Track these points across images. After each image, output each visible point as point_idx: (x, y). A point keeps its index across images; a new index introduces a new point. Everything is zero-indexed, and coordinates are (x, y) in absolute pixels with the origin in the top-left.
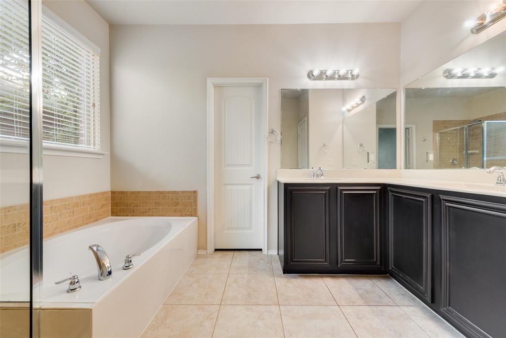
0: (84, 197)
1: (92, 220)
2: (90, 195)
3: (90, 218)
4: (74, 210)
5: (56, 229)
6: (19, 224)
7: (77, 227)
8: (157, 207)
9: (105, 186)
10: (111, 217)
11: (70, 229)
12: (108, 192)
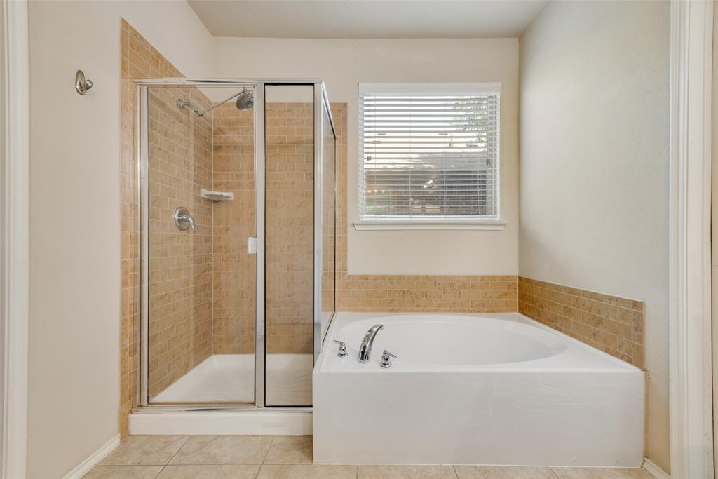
0: (474, 277)
1: (486, 309)
2: (483, 278)
3: (484, 306)
4: (461, 291)
5: (439, 306)
6: (408, 292)
7: (463, 311)
8: (567, 317)
9: (511, 268)
10: (517, 314)
11: (456, 311)
12: (514, 276)
